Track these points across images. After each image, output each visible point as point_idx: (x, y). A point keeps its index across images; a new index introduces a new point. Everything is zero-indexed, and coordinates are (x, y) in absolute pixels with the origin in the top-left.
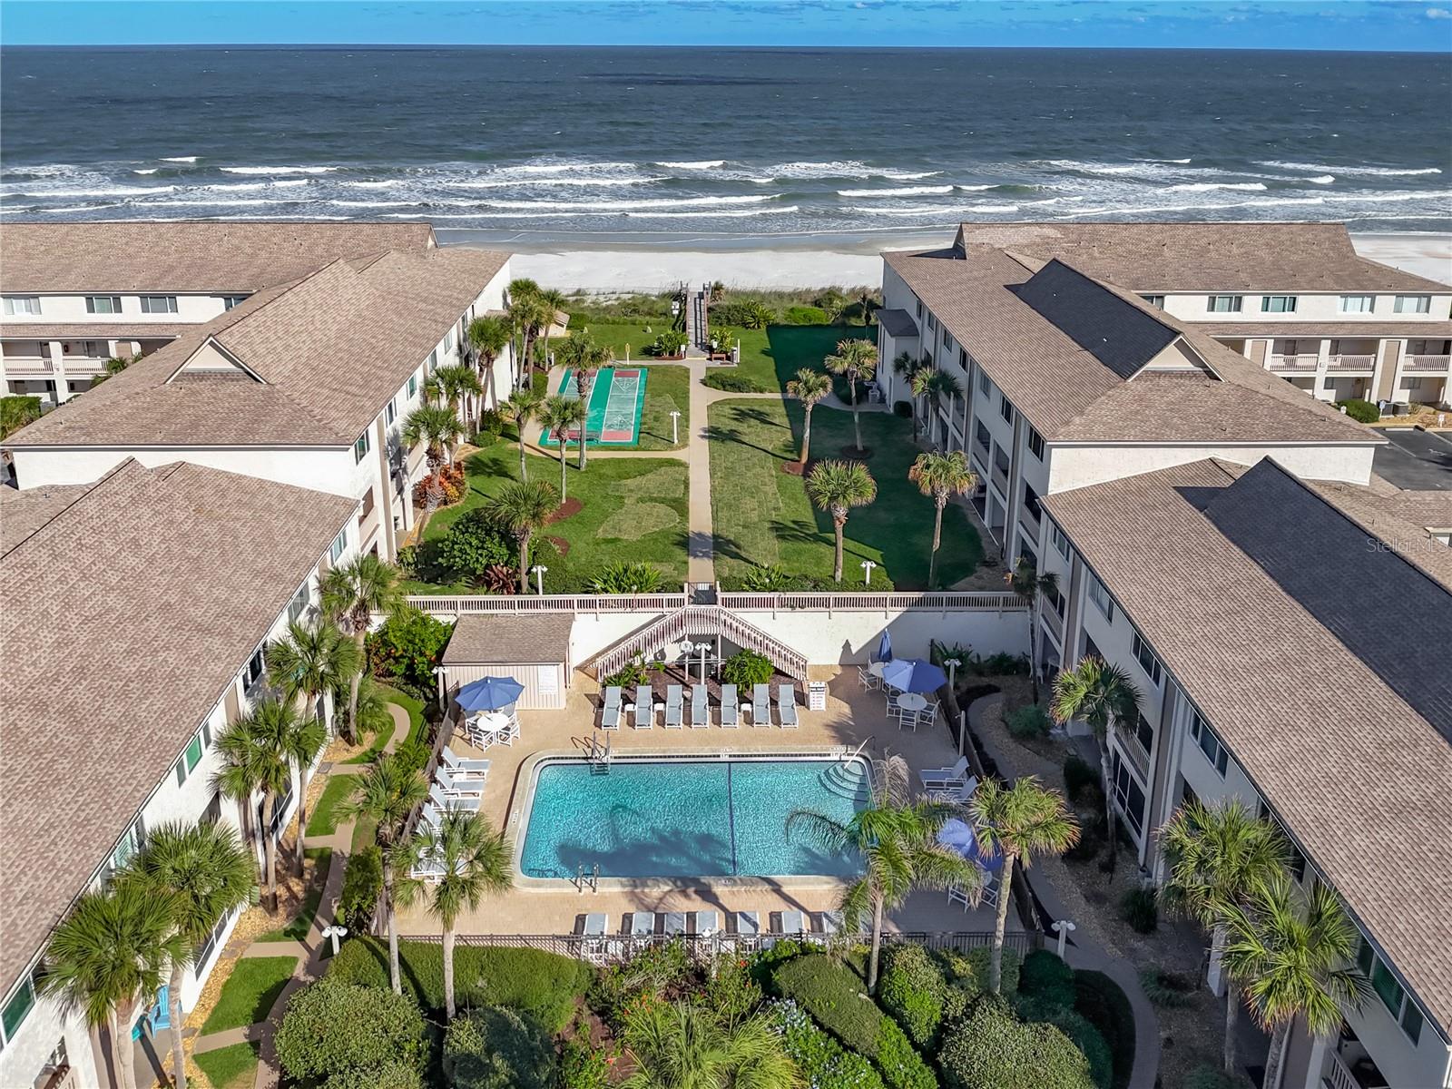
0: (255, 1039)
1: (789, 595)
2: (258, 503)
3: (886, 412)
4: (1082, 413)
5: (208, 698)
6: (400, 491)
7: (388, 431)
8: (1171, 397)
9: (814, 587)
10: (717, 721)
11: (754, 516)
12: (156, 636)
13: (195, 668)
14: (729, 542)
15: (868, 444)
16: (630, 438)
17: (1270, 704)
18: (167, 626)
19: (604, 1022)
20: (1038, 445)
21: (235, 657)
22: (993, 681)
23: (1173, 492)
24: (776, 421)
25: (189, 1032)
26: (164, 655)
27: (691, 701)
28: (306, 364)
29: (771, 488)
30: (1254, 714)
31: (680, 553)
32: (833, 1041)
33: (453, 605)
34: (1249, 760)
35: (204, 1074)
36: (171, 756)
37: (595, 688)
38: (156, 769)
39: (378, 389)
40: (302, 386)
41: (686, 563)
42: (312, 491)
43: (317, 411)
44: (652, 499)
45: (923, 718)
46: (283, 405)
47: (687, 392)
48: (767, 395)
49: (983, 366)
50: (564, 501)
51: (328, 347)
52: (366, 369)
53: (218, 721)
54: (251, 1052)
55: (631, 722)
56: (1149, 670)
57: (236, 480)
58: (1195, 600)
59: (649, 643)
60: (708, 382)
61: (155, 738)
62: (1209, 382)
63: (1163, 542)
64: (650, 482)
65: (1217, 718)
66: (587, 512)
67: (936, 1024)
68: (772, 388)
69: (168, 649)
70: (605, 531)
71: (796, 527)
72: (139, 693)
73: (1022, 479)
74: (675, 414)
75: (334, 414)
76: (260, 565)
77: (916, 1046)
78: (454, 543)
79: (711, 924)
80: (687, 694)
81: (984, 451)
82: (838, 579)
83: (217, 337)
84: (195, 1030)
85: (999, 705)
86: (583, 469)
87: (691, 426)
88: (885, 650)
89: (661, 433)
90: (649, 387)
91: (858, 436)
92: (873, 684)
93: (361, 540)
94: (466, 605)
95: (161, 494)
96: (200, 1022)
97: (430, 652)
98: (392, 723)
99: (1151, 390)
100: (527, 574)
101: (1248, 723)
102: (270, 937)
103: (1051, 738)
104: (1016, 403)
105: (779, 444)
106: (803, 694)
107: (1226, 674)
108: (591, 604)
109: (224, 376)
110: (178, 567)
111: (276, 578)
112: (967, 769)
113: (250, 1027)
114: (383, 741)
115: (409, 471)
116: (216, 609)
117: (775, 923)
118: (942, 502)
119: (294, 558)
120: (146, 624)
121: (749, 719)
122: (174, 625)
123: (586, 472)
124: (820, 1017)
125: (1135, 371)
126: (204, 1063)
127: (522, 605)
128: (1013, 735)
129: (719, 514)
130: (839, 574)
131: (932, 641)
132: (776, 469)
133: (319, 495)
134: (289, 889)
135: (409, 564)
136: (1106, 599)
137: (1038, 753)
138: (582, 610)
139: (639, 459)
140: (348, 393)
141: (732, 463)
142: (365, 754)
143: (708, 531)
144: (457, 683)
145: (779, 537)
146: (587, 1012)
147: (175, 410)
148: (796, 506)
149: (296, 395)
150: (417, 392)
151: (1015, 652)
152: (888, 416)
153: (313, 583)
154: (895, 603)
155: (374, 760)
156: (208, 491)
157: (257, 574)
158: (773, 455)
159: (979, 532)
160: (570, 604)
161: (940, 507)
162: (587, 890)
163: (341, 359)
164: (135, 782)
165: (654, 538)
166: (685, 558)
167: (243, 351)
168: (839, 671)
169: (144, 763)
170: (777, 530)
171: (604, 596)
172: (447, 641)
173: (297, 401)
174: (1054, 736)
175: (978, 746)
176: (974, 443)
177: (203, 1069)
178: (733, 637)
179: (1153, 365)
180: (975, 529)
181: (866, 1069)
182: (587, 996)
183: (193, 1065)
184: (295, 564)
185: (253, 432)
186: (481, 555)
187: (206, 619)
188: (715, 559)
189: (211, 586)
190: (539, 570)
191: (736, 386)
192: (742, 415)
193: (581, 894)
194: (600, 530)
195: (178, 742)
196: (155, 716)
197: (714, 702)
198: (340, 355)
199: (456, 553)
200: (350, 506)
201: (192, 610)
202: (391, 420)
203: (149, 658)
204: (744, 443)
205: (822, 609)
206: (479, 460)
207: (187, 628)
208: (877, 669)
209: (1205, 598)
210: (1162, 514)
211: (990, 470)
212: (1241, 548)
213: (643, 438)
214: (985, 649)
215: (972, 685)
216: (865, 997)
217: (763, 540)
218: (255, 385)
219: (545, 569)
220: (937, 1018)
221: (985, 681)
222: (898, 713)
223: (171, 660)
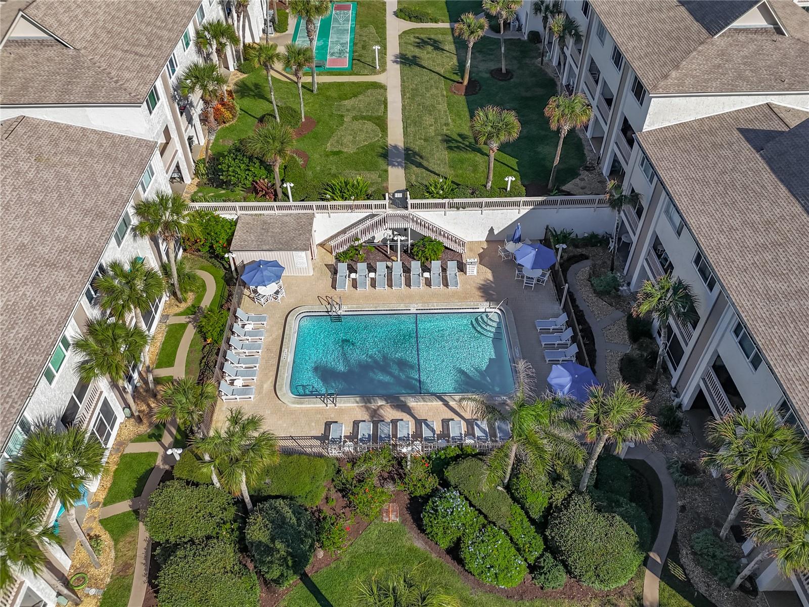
0: (136, 508)
1: (456, 200)
2: (83, 149)
3: (522, 39)
4: (677, 67)
5: (59, 323)
6: (190, 120)
7: (173, 81)
8: (745, 52)
9: (472, 193)
10: (408, 284)
11: (431, 131)
12: (16, 274)
13: (46, 298)
14: (415, 153)
15: (508, 67)
16: (346, 65)
17: (801, 327)
18: (23, 264)
19: (343, 496)
20: (639, 91)
21: (75, 287)
22: (583, 251)
23: (737, 134)
24: (447, 48)
25: (96, 505)
26: (23, 290)
27: (391, 269)
28: (104, 28)
29: (443, 107)
30: (789, 335)
31: (381, 162)
32: (481, 517)
33: (234, 208)
34: (783, 374)
35: (107, 532)
36: (35, 375)
37: (331, 260)
38: (25, 387)
39: (159, 48)
40: (101, 49)
41: (386, 171)
42: (122, 136)
43: (114, 73)
44: (363, 118)
45: (538, 281)
46: (88, 68)
47: (384, 23)
48: (441, 25)
49: (602, 17)
50: (303, 120)
51: (119, 10)
52: (149, 29)
53: (72, 331)
54: (134, 517)
55: (354, 284)
56: (705, 279)
57: (64, 129)
58: (748, 232)
59: (364, 232)
60: (399, 14)
61: (23, 362)
62: (776, 37)
63: (727, 178)
64: (359, 102)
65: (761, 335)
66: (319, 128)
67: (545, 508)
68: (443, 18)
69: (26, 284)
70: (332, 145)
71: (460, 140)
72: (7, 324)
73: (622, 113)
74: (377, 48)
75: (127, 75)
76: (89, 204)
77: (532, 521)
78: (229, 167)
79: (407, 427)
80: (389, 264)
81: (594, 83)
82: (488, 188)
83: (26, 11)
84: (99, 503)
85: (588, 269)
86: (315, 92)
87: (388, 54)
88: (517, 236)
89: (367, 59)
90: (358, 19)
91: (503, 63)
92: (507, 256)
93: (165, 166)
94: (242, 208)
95: (6, 150)
96: (101, 497)
97: (222, 241)
98: (204, 286)
99: (731, 45)
100: (280, 187)
101: (784, 343)
102: (139, 439)
103: (619, 293)
104: (627, 56)
105: (448, 67)
106: (462, 263)
107: (769, 298)
108: (324, 208)
109: (41, 43)
110: (27, 212)
111: (100, 215)
112: (567, 322)
113: (132, 501)
114: (199, 298)
115: (195, 104)
116: (59, 246)
117: (445, 427)
118: (564, 133)
119: (113, 196)
120: (8, 264)
121: (428, 283)
122: (28, 262)
123: (317, 94)
124: (473, 503)
125: (722, 29)
126: (106, 525)
127: (279, 208)
128: (595, 291)
129: (408, 129)
130: (490, 184)
131: (547, 227)
132: (446, 90)
133: (128, 139)
134: (148, 405)
135: (203, 175)
136: (677, 220)
137: (611, 305)
138: (319, 211)
139: (353, 83)
140: (136, 54)
141: (416, 85)
142: (188, 308)
143: (401, 144)
144: (242, 261)
145: (450, 148)
146: (333, 491)
147: (9, 73)
148: (460, 122)
149: (97, 58)
150: (191, 43)
151: (600, 232)
152: (524, 42)
153: (131, 211)
154: (526, 204)
155: (194, 313)
156: (44, 141)
157: (86, 213)
158: (444, 77)
159: (583, 142)
160: (311, 208)
161: (563, 136)
162: (331, 406)
163: (129, 21)
164: (10, 401)
165: (364, 151)
166: (385, 167)
167: (50, 21)
168: (485, 246)
169: (16, 383)
170: (447, 141)
171: (333, 203)
172: (233, 235)
173: (98, 64)
174: (622, 291)
175: (573, 300)
176: (586, 76)
177: (106, 529)
178: (418, 229)
179: (738, 24)
180: (581, 139)
181: (502, 539)
182: (333, 480)
183: (99, 527)
184: (114, 202)
185: (67, 92)
186: (248, 175)
187: (52, 255)
188: (406, 168)
189: (54, 227)
190: (289, 185)
191: (418, 18)
192: (422, 44)
193: (328, 408)
194: (328, 144)
195: (39, 364)
196: (21, 343)
197: (407, 270)
198: (129, 17)
199: (230, 173)
200: (150, 146)
201: (41, 248)
202: (174, 71)
203: (13, 293)
204: (424, 67)
205: (477, 208)
206: (245, 85)
207: (38, 265)
208: (510, 246)
209: (756, 231)
210: (728, 153)
211: (596, 98)
212: (787, 187)
213: (356, 64)
214: (581, 231)
215: (571, 254)
216: (502, 489)
217: (438, 151)
218: (65, 51)
219: (292, 185)
220: (546, 505)
221: (579, 251)
222: (523, 277)
223: (28, 294)
